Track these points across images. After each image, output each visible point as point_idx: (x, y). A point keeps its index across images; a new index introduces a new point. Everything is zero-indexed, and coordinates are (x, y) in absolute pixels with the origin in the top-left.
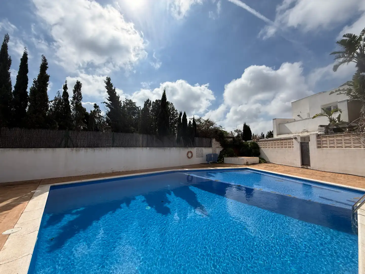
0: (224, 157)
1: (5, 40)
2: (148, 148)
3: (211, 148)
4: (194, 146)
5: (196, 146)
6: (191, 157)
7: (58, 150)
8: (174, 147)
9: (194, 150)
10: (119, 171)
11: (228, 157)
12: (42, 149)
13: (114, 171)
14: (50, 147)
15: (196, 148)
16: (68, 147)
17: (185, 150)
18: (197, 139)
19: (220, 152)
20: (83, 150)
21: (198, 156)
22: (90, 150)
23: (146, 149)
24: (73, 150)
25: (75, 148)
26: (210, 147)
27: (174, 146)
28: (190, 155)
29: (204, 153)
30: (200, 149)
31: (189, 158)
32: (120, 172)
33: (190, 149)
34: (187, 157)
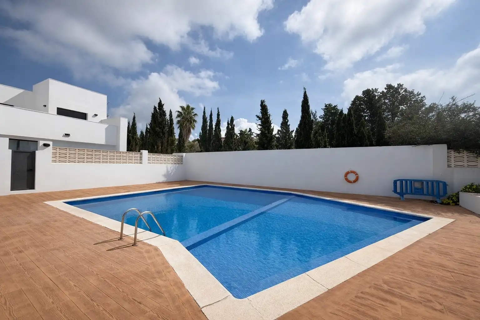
6: (354, 182)
28: (352, 177)
31: (348, 182)
34: (346, 181)
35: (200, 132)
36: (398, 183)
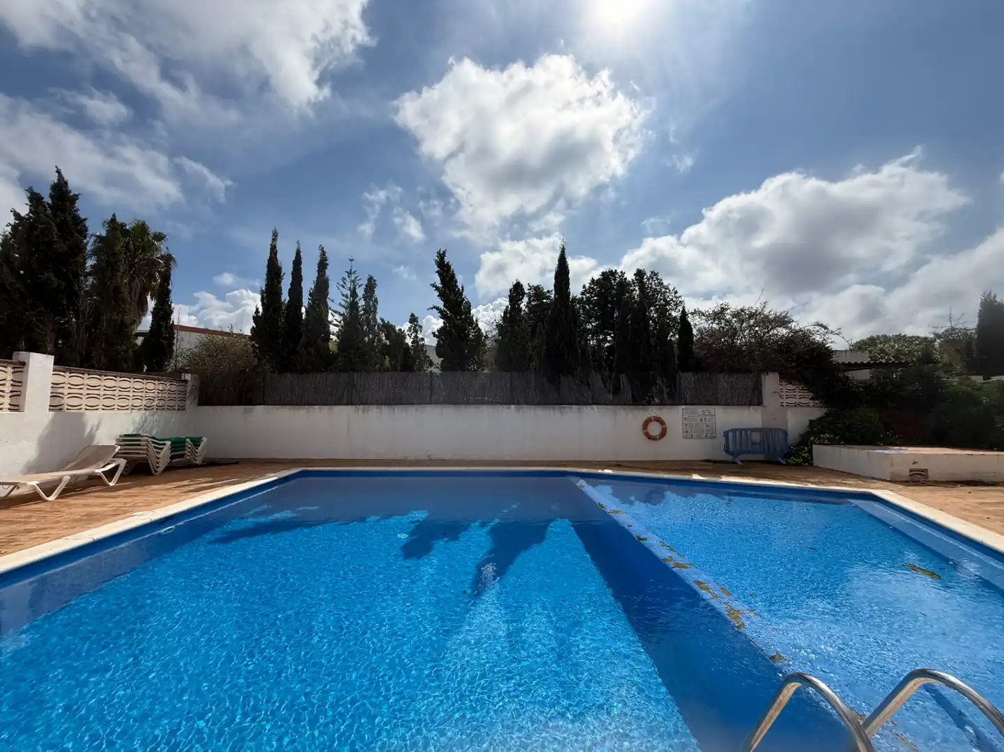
0: (813, 443)
1: (273, 240)
2: (513, 407)
3: (759, 408)
4: (674, 398)
5: (683, 402)
6: (660, 438)
7: (337, 408)
8: (596, 404)
9: (674, 416)
10: (442, 458)
11: (832, 442)
12: (316, 407)
13: (432, 458)
14: (325, 404)
15: (683, 407)
16: (352, 404)
17: (637, 412)
18: (687, 379)
19: (807, 423)
20: (375, 410)
21: (687, 435)
22: (385, 410)
23: (508, 408)
24: (358, 410)
25: (361, 406)
26: (750, 404)
27: (595, 402)
28: (655, 429)
29: (717, 425)
30: (700, 409)
31: (649, 438)
32: (444, 460)
33: (653, 411)
34: (644, 437)
35: (257, 309)
36: (730, 434)
